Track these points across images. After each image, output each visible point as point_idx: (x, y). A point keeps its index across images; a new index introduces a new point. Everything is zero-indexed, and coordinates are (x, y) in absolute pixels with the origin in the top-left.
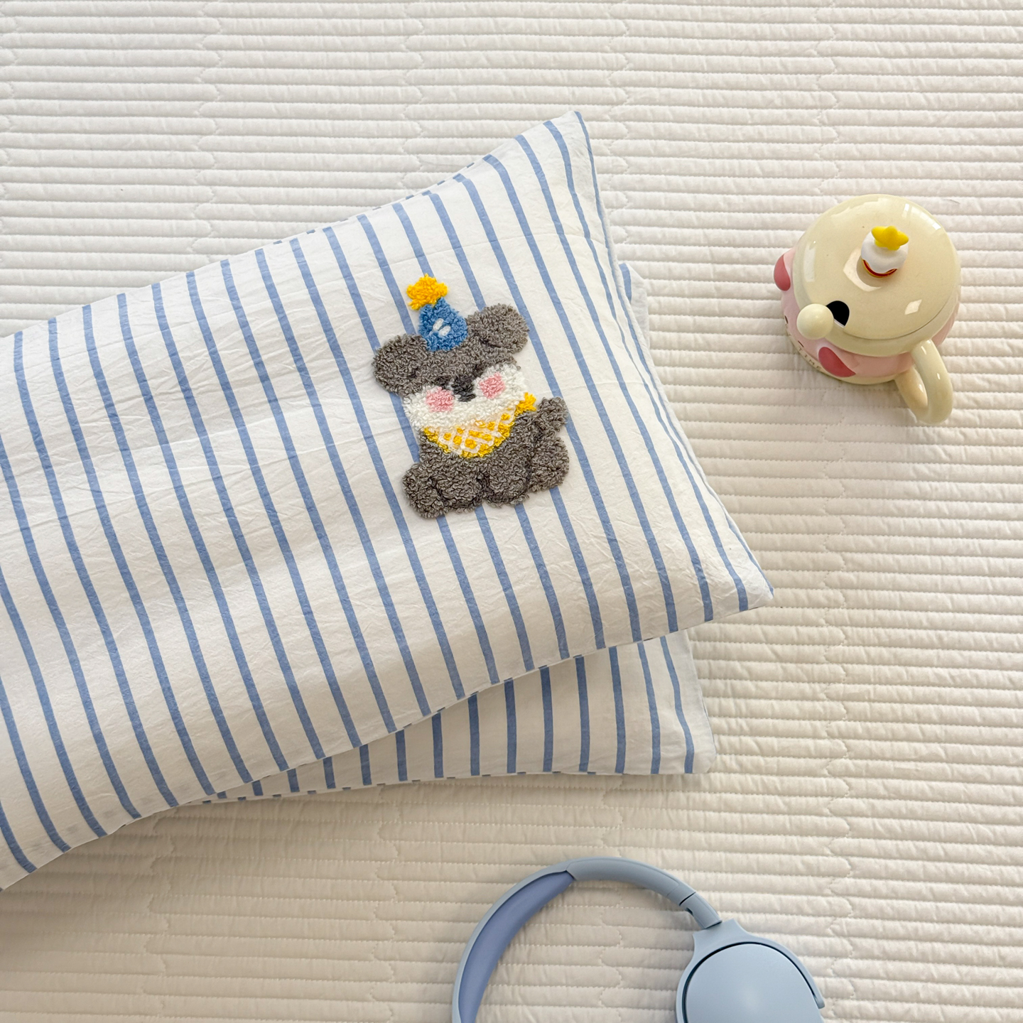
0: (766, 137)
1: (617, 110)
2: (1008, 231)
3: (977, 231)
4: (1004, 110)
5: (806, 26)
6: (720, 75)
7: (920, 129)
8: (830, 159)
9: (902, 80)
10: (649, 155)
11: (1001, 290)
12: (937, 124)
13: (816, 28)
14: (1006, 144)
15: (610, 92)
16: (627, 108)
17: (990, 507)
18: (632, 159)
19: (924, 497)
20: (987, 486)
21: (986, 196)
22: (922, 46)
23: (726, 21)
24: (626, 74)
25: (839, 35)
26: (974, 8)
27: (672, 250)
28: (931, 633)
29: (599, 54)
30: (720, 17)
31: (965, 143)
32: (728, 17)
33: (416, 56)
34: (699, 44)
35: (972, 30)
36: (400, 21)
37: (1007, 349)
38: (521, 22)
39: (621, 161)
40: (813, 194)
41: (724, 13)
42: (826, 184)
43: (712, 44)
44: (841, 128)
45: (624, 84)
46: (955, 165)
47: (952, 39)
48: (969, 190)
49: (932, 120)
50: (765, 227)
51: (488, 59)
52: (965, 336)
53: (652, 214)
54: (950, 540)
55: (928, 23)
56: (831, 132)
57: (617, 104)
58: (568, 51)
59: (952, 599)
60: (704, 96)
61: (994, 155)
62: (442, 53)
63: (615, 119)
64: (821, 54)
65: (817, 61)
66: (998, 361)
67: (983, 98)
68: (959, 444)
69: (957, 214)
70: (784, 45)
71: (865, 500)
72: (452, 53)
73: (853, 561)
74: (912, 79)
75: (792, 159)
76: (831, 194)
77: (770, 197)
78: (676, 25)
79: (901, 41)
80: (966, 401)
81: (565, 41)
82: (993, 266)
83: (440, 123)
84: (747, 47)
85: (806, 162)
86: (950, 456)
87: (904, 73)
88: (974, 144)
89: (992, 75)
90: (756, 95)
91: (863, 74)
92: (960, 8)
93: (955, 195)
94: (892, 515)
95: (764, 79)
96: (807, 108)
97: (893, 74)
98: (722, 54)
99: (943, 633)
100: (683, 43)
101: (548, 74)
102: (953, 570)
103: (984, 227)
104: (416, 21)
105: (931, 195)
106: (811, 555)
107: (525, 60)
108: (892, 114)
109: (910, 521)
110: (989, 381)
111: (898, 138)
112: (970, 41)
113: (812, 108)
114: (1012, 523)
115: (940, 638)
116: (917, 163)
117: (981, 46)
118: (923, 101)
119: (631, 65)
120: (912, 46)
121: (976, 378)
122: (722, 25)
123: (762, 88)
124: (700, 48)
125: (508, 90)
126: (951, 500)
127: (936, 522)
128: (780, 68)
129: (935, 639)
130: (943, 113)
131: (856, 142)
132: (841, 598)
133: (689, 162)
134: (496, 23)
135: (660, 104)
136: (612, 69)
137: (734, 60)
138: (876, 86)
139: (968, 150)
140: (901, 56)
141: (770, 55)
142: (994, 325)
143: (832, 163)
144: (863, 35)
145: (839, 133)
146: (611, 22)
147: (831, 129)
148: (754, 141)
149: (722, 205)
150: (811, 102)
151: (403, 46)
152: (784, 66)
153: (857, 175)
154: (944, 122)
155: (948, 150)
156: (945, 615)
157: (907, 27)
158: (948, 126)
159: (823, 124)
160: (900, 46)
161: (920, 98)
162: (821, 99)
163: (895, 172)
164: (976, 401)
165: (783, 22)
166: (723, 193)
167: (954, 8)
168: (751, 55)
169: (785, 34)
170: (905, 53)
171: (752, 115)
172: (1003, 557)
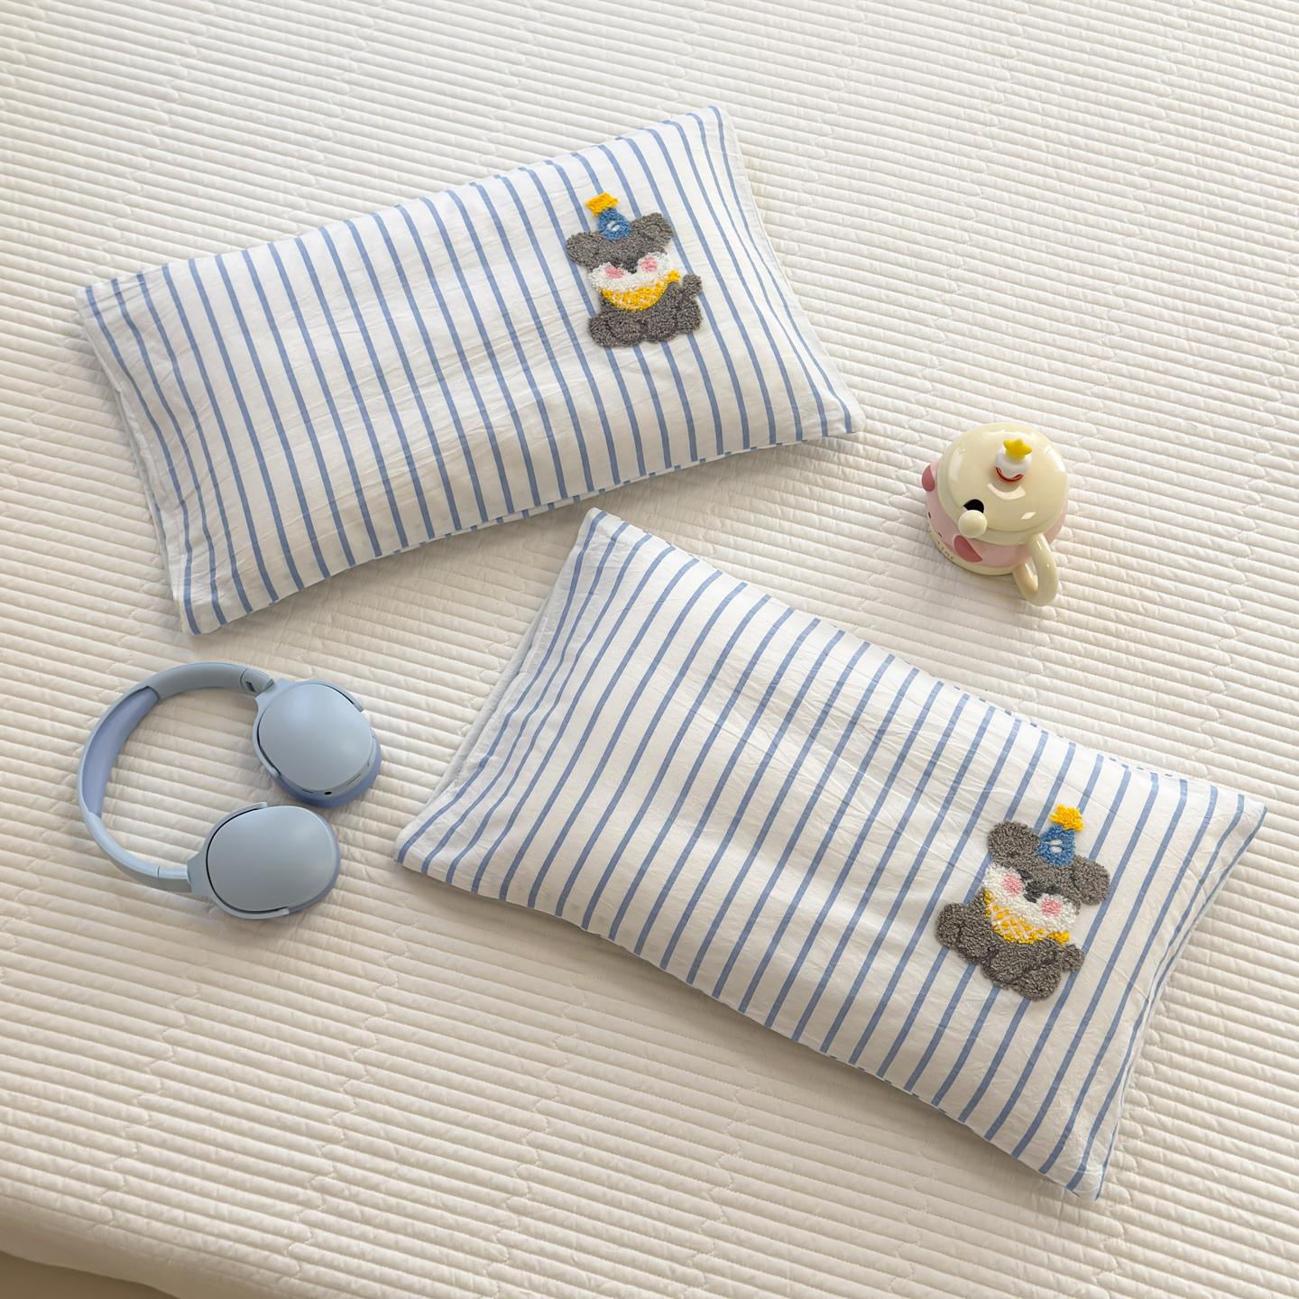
0: (1058, 343)
1: (947, 296)
2: (1230, 457)
3: (1206, 452)
4: (1248, 368)
5: (1108, 271)
6: (1033, 291)
7: (1179, 366)
8: (1105, 372)
9: (1174, 328)
10: (964, 335)
11: (1215, 499)
12: (1194, 366)
13: (1117, 275)
14: (1243, 393)
15: (945, 283)
16: (955, 297)
17: (1169, 655)
18: (950, 334)
19: (1118, 635)
20: (1170, 640)
21: (1220, 427)
22: (1195, 307)
23: (1048, 253)
24: (960, 272)
25: (1133, 284)
26: (1243, 289)
27: (965, 409)
28: (1100, 737)
29: (944, 253)
30: (1044, 249)
31: (1212, 385)
32: (1050, 251)
33: (802, 221)
34: (1023, 264)
35: (1237, 304)
36: (796, 193)
37: (1210, 543)
38: (890, 215)
39: (941, 334)
40: (1084, 394)
41: (1047, 246)
42: (1096, 389)
43: (1034, 267)
44: (1118, 351)
45: (957, 279)
46: (1201, 399)
47: (1220, 307)
48: (1207, 420)
49: (1191, 362)
50: (1041, 409)
51: (857, 236)
52: (1178, 526)
53: (956, 378)
54: (1131, 672)
55: (1205, 292)
56: (1111, 352)
57: (948, 292)
58: (920, 244)
59: (1122, 716)
60: (1017, 302)
61: (1233, 399)
62: (823, 224)
63: (944, 302)
64: (1116, 294)
65: (1112, 298)
66: (1201, 551)
67: (1234, 355)
68: (1155, 603)
69: (1194, 435)
70: (1089, 281)
71: (1071, 628)
72: (830, 225)
73: (1051, 669)
74: (1182, 329)
75: (1074, 364)
76: (1098, 397)
77: (1051, 388)
78: (1009, 246)
79: (1180, 299)
80: (1168, 573)
81: (919, 236)
82: (1213, 480)
83: (808, 273)
84: (1059, 275)
85: (1085, 370)
86: (1145, 610)
87: (1177, 323)
88: (1220, 387)
89: (1245, 340)
90: (1058, 312)
91: (1145, 316)
92: (1231, 286)
93: (1196, 421)
94: (1090, 643)
95: (1067, 301)
96: (1095, 330)
97: (1168, 322)
98: (1039, 276)
99: (1109, 739)
100: (1010, 260)
101: (901, 258)
102: (1128, 695)
103: (1213, 450)
104: (809, 196)
105: (1177, 416)
106: (1018, 657)
107: (885, 243)
108: (1161, 351)
109: (1103, 651)
110: (1189, 563)
111: (1161, 369)
112: (1234, 312)
113: (1099, 331)
114: (1183, 671)
115: (1105, 742)
116: (1172, 391)
117: (1242, 318)
118: (1187, 347)
119: (966, 267)
120: (1188, 305)
121: (1180, 559)
122: (1044, 255)
123: (1064, 308)
124: (1022, 268)
125: (867, 262)
126: (1138, 643)
127: (1123, 656)
128: (1081, 297)
129: (1101, 743)
130: (1200, 359)
131: (1127, 364)
132: (1035, 695)
133: (994, 348)
134: (869, 212)
135: (982, 301)
136: (951, 266)
137: (1048, 282)
138: (1153, 327)
139: (1214, 391)
140: (1178, 311)
141: (1076, 285)
142: (1205, 524)
143: (1106, 375)
144: (1152, 288)
145: (1115, 355)
146: (959, 232)
147: (1110, 350)
148: (1048, 345)
149: (1012, 385)
150: (1099, 327)
151: (794, 212)
152: (1085, 296)
153: (1122, 389)
154: (1201, 366)
155: (1198, 386)
156: (1113, 726)
157: (1187, 291)
158: (1202, 369)
159: (1106, 345)
160: (1179, 303)
161: (1185, 344)
162: (1107, 326)
163: (1153, 393)
164: (1176, 576)
165: (1092, 264)
166: (1014, 377)
167: (1227, 285)
168: (1061, 282)
169: (1091, 273)
170: (1181, 308)
171: (1051, 325)
172: (1169, 694)
